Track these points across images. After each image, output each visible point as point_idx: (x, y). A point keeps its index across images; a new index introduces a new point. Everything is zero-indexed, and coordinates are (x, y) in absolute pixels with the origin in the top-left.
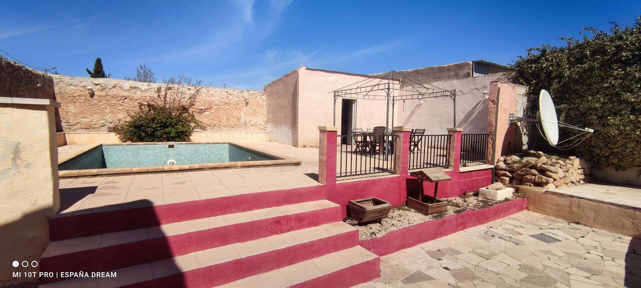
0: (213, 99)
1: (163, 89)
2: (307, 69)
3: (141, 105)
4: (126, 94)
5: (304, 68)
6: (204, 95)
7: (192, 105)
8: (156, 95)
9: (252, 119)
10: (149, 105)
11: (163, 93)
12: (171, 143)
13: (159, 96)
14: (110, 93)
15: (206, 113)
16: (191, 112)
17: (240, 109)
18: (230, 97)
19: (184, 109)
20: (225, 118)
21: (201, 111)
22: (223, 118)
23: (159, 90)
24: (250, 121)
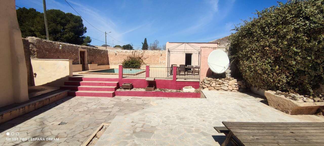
0: (149, 54)
1: (134, 52)
2: (169, 43)
3: (128, 57)
4: (124, 54)
5: (168, 42)
6: (146, 53)
7: (142, 56)
8: (132, 54)
9: (163, 61)
10: (130, 57)
11: (134, 53)
12: (131, 69)
13: (133, 54)
14: (120, 54)
15: (147, 59)
16: (142, 59)
17: (158, 58)
18: (155, 53)
19: (140, 58)
20: (153, 61)
21: (145, 59)
22: (152, 61)
23: (133, 52)
24: (162, 62)
